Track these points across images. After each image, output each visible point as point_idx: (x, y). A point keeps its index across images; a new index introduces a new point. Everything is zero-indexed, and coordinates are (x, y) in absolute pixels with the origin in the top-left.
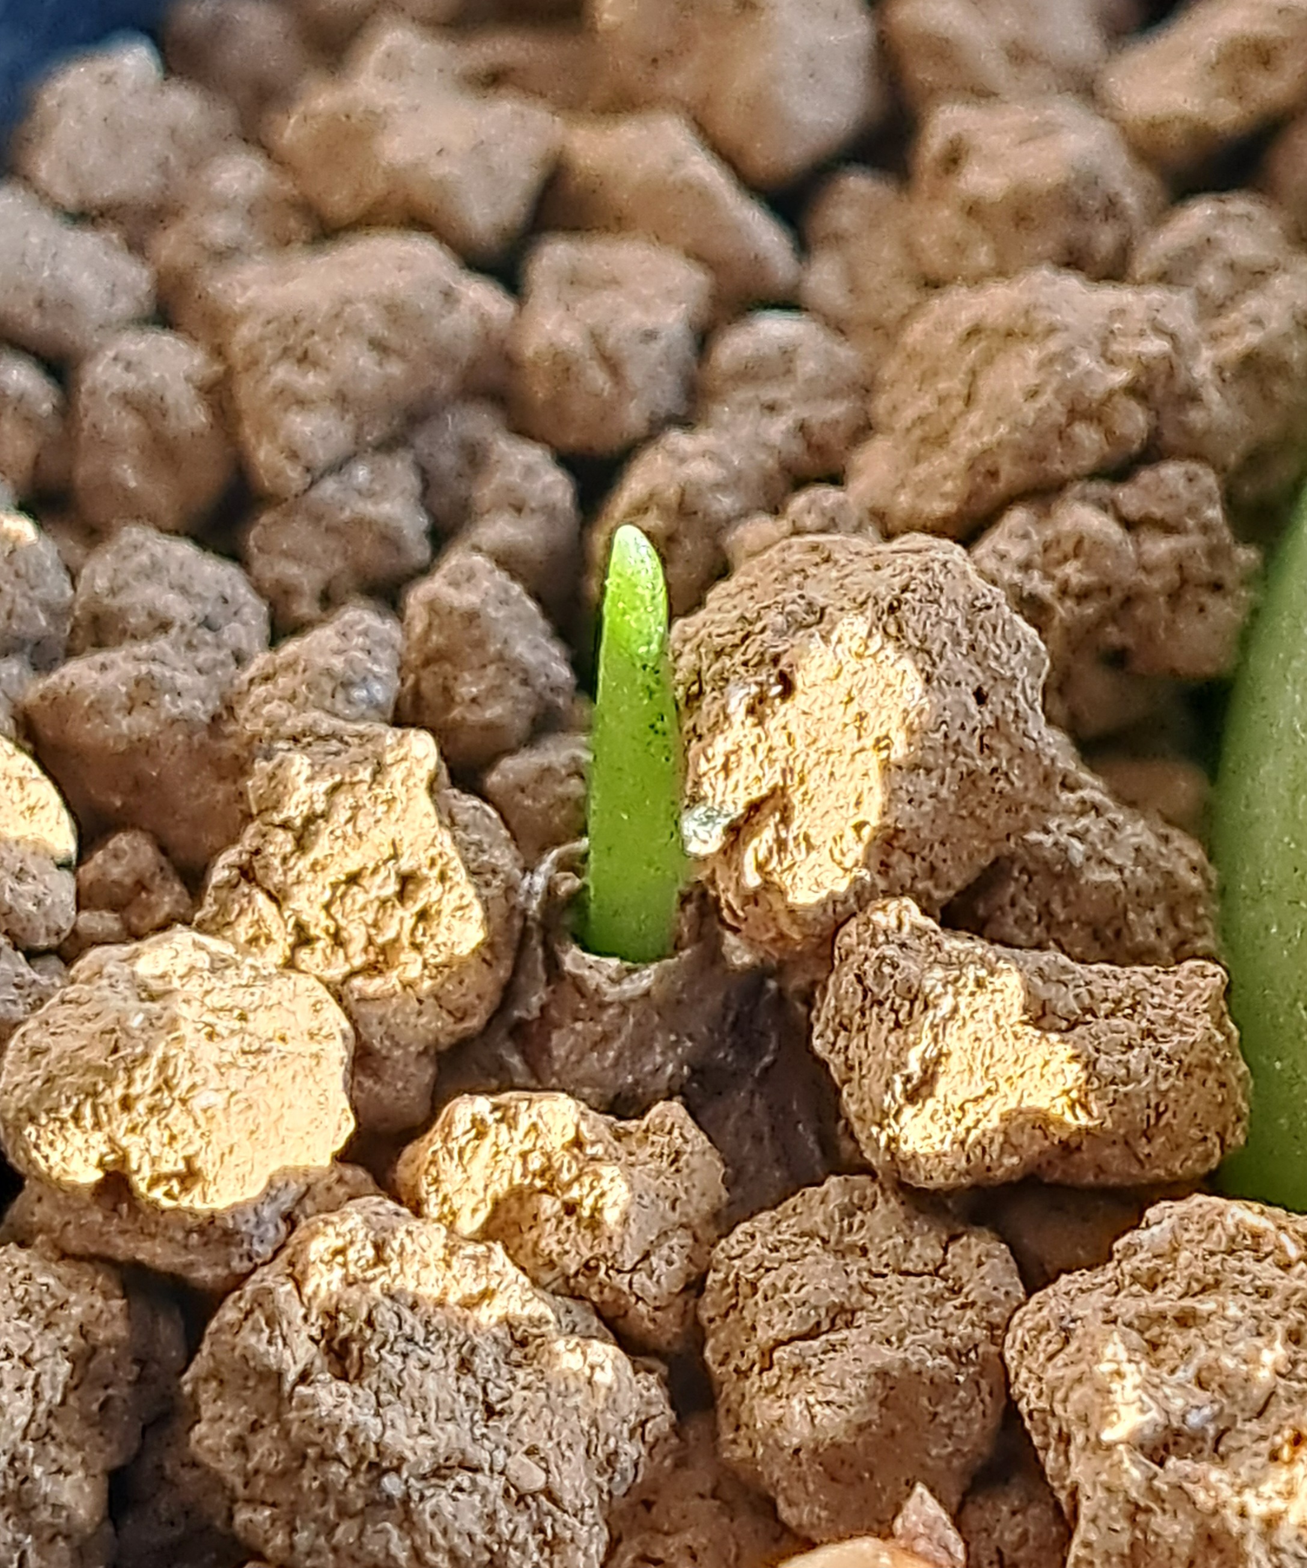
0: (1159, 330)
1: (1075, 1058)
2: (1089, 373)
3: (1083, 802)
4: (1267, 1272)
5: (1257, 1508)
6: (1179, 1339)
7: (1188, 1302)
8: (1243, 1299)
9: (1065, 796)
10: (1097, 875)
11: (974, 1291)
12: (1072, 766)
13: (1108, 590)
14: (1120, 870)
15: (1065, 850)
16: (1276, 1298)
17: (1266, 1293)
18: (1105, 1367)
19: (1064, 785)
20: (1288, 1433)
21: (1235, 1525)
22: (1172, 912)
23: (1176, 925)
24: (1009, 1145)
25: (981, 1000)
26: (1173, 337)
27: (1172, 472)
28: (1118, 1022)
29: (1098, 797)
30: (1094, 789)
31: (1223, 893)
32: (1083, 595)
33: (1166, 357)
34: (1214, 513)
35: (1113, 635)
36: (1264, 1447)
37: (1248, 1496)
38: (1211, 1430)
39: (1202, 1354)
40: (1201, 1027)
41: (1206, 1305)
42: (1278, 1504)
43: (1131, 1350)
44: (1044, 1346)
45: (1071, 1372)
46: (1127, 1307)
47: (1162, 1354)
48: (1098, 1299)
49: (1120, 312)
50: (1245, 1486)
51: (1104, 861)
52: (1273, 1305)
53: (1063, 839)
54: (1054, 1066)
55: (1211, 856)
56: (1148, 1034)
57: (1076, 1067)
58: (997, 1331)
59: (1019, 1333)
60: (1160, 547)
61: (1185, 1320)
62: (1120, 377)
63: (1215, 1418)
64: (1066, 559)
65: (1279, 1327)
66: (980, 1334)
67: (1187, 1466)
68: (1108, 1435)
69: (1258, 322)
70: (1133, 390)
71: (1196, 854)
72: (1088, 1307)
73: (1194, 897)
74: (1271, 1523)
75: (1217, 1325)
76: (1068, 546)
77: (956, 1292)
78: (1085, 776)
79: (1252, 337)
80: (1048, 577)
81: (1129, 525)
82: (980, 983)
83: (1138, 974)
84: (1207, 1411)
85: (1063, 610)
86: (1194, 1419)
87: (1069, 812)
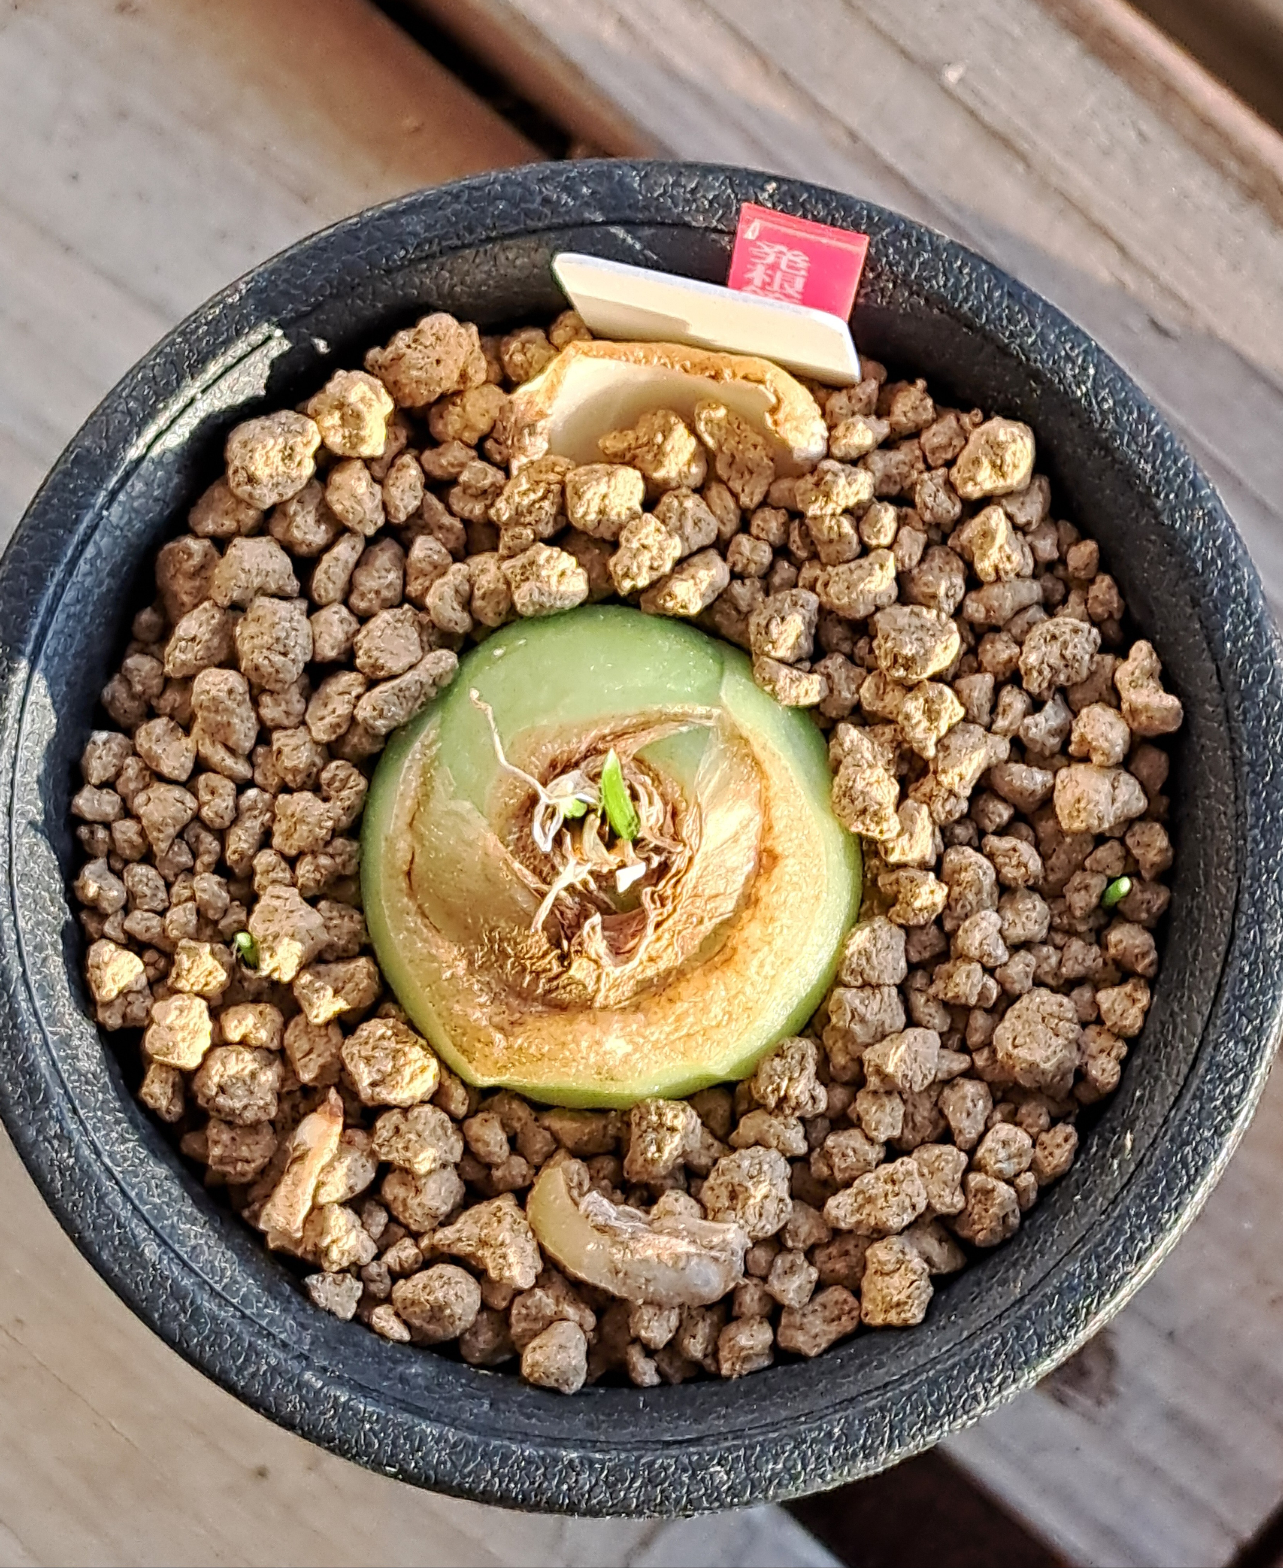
7: (372, 1051)
18: (360, 1066)
36: (391, 1083)
38: (381, 1081)
39: (377, 1064)
42: (395, 1095)
43: (364, 1061)
45: (354, 1067)
47: (370, 1064)
50: (389, 1093)
61: (372, 1056)
67: (378, 1088)
84: (380, 1077)
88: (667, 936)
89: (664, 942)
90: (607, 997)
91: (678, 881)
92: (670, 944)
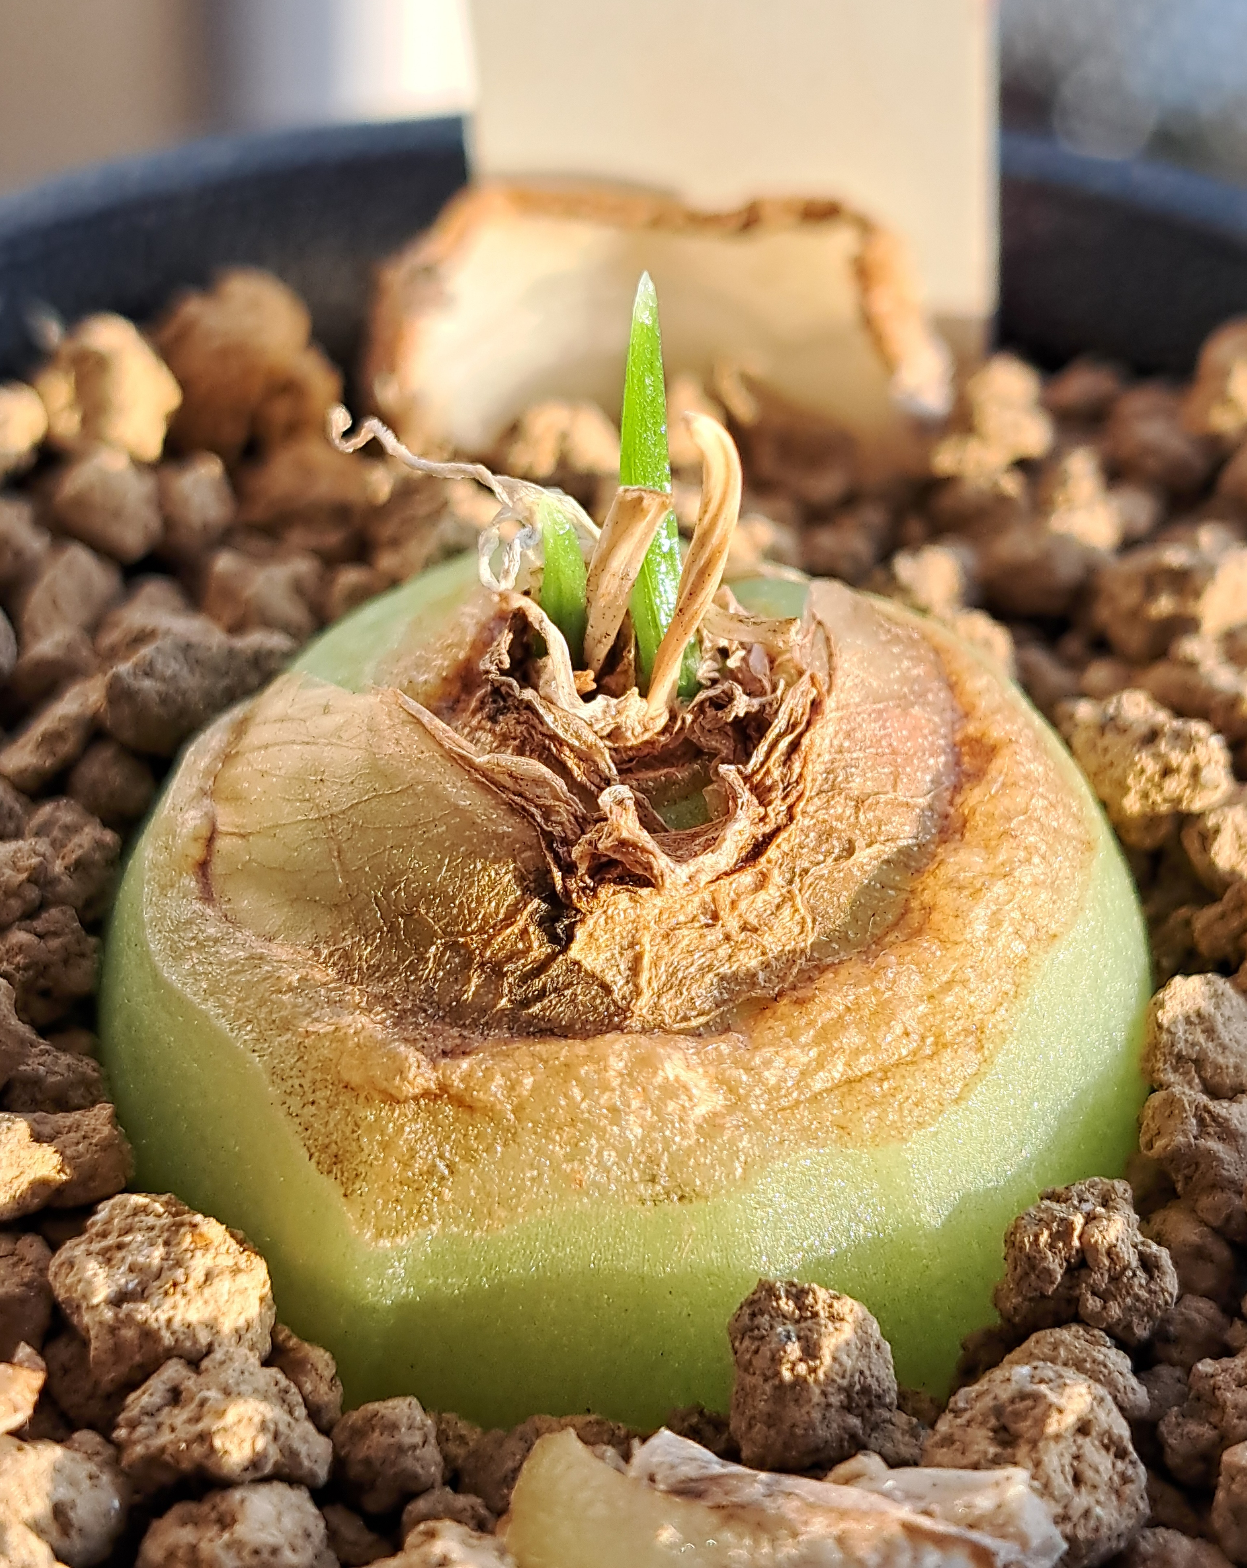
0: (37, 854)
1: (56, 1152)
2: (10, 876)
3: (41, 1050)
4: (151, 1220)
5: (163, 1317)
6: (119, 1255)
7: (120, 1239)
8: (142, 1233)
9: (33, 1050)
10: (52, 1079)
11: (30, 1258)
12: (34, 1037)
13: (37, 964)
14: (62, 1075)
15: (37, 1070)
16: (157, 1229)
17: (152, 1228)
18: (90, 1273)
19: (32, 1046)
20: (171, 1283)
21: (155, 1326)
22: (88, 1089)
23: (91, 1094)
24: (34, 1195)
25: (10, 1135)
26: (44, 856)
27: (54, 912)
28: (72, 1134)
29: (48, 1047)
30: (44, 1045)
31: (108, 1078)
32: (26, 968)
33: (41, 863)
34: (76, 924)
35: (42, 982)
36: (162, 1290)
37: (159, 1312)
38: (139, 1289)
39: (130, 1259)
40: (106, 1130)
41: (128, 1238)
42: (171, 1313)
43: (99, 1263)
44: (63, 1271)
45: (76, 1278)
46: (96, 1247)
47: (113, 1262)
48: (83, 1247)
49: (20, 850)
50: (157, 1307)
51: (55, 1073)
52: (156, 1232)
53: (36, 1066)
54: (47, 1156)
55: (102, 1065)
56: (84, 1137)
57: (58, 1155)
58: (43, 1271)
59: (53, 1269)
60: (54, 943)
61: (120, 1247)
62: (24, 876)
63: (138, 1284)
64: (17, 954)
65: (160, 1241)
66: (36, 1274)
67: (131, 1306)
68: (95, 1301)
69: (80, 846)
70: (29, 880)
71: (93, 1063)
72: (79, 1251)
73: (96, 1081)
74: (169, 1321)
75: (134, 1246)
76: (16, 949)
77: (22, 1260)
78: (41, 1041)
79: (79, 852)
80: (10, 963)
81: (40, 936)
82: (9, 1128)
83: (76, 1115)
84: (136, 1281)
85: (18, 976)
86: (131, 1286)
87: (36, 1056)
88: (777, 878)
89: (772, 893)
90: (656, 1008)
91: (794, 746)
92: (788, 898)
